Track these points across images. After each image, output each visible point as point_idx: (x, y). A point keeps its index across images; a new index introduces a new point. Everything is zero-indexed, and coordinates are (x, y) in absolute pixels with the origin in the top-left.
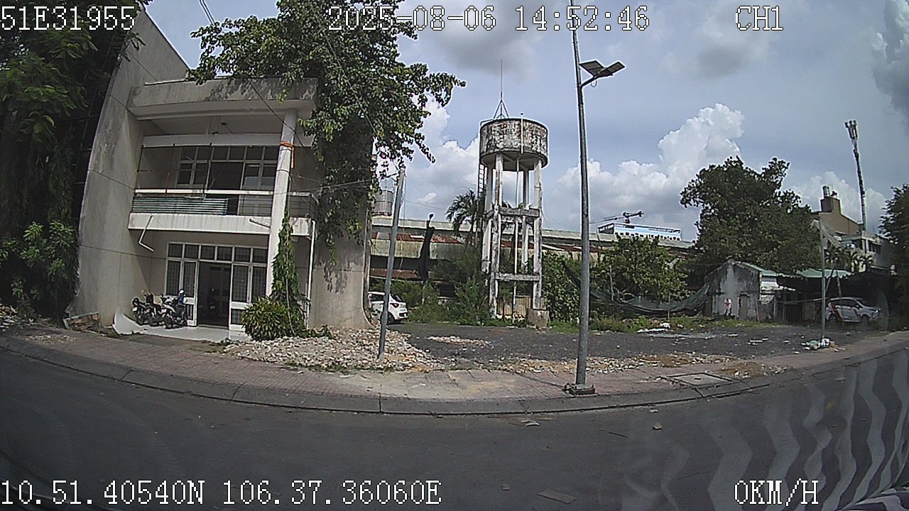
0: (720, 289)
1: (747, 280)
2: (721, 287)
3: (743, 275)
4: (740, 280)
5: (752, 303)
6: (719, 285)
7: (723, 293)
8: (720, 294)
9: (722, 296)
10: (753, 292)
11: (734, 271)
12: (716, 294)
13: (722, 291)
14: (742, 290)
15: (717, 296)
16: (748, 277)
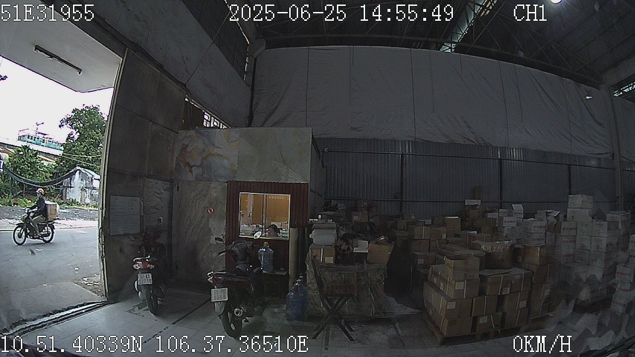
0: (71, 184)
1: (86, 181)
2: (72, 183)
3: (84, 177)
4: (82, 180)
5: (88, 195)
6: (71, 182)
7: (72, 187)
8: (71, 187)
9: (72, 189)
10: (89, 188)
11: (79, 174)
12: (69, 187)
13: (72, 186)
14: (82, 186)
15: (69, 189)
16: (87, 179)
